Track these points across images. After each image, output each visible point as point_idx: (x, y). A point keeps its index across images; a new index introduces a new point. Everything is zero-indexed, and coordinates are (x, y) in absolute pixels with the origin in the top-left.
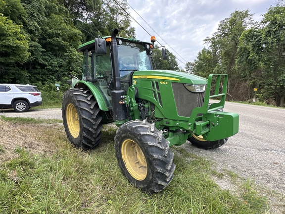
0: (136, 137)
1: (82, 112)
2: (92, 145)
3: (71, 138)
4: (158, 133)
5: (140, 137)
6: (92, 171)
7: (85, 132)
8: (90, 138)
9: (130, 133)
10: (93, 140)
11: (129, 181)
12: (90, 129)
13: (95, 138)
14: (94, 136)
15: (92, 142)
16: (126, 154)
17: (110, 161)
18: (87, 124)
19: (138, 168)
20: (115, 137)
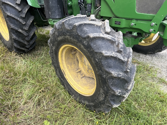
0: (81, 42)
1: (5, 8)
2: (26, 48)
3: (4, 41)
4: (117, 36)
5: (88, 42)
6: (25, 79)
7: (14, 33)
8: (22, 41)
9: (70, 36)
10: (26, 43)
11: (69, 94)
12: (20, 30)
13: (28, 42)
14: (27, 39)
15: (26, 45)
16: (64, 62)
17: (47, 66)
18: (14, 24)
19: (80, 78)
20: (49, 41)
